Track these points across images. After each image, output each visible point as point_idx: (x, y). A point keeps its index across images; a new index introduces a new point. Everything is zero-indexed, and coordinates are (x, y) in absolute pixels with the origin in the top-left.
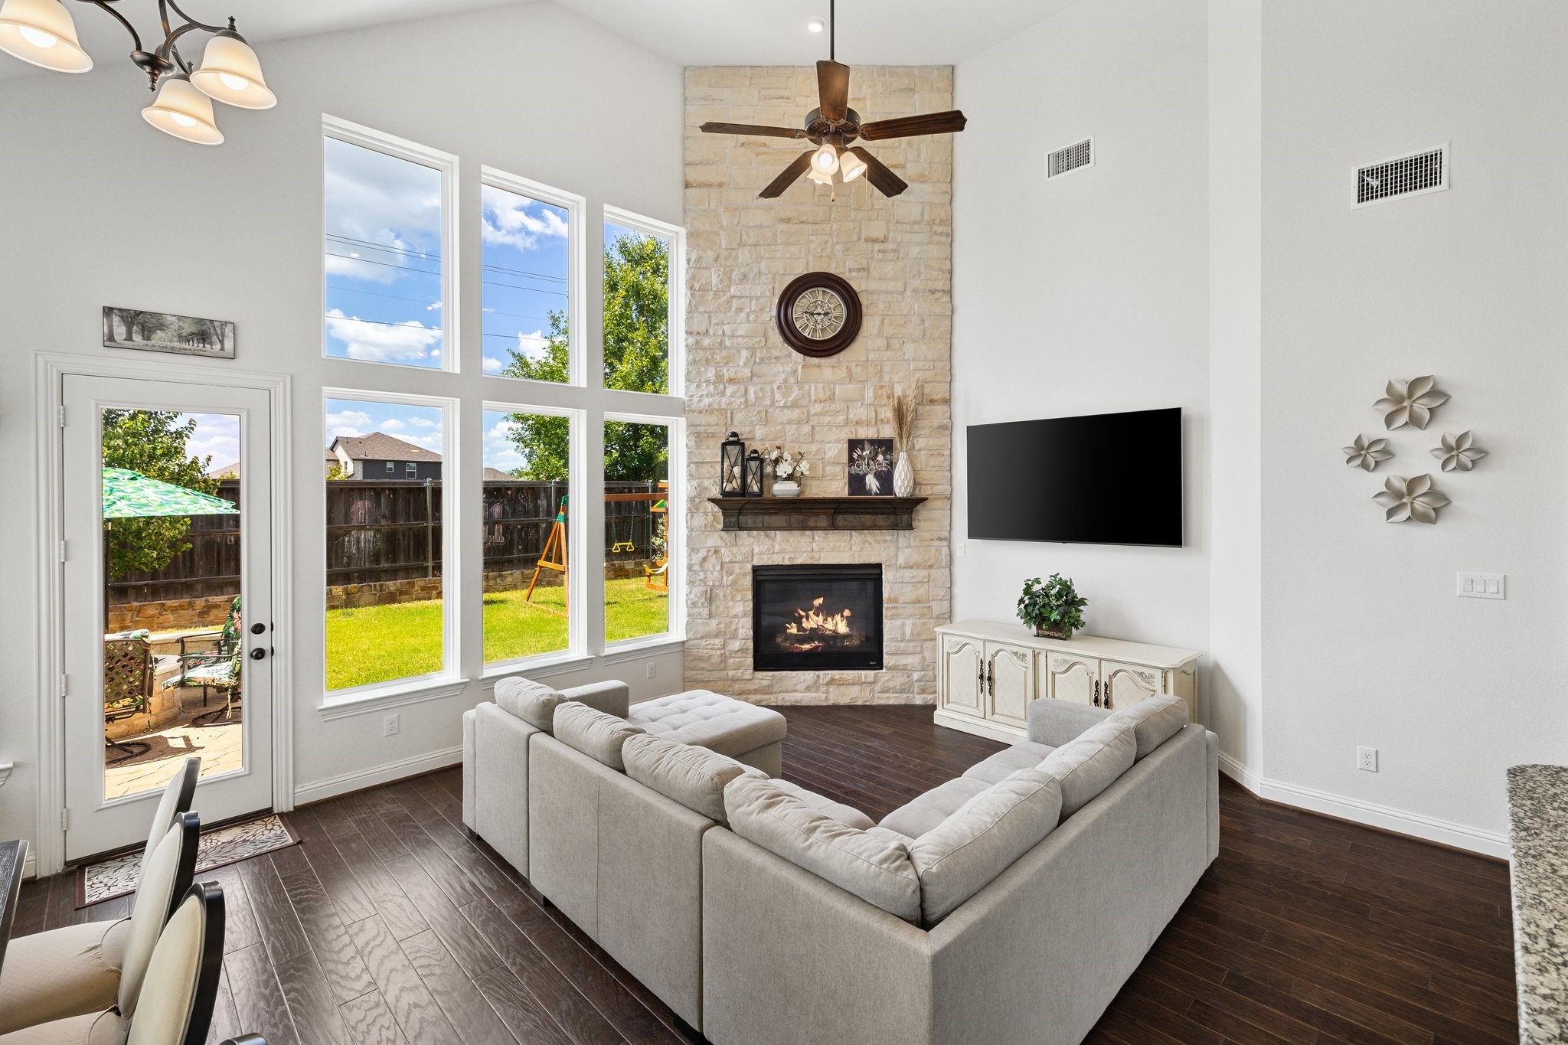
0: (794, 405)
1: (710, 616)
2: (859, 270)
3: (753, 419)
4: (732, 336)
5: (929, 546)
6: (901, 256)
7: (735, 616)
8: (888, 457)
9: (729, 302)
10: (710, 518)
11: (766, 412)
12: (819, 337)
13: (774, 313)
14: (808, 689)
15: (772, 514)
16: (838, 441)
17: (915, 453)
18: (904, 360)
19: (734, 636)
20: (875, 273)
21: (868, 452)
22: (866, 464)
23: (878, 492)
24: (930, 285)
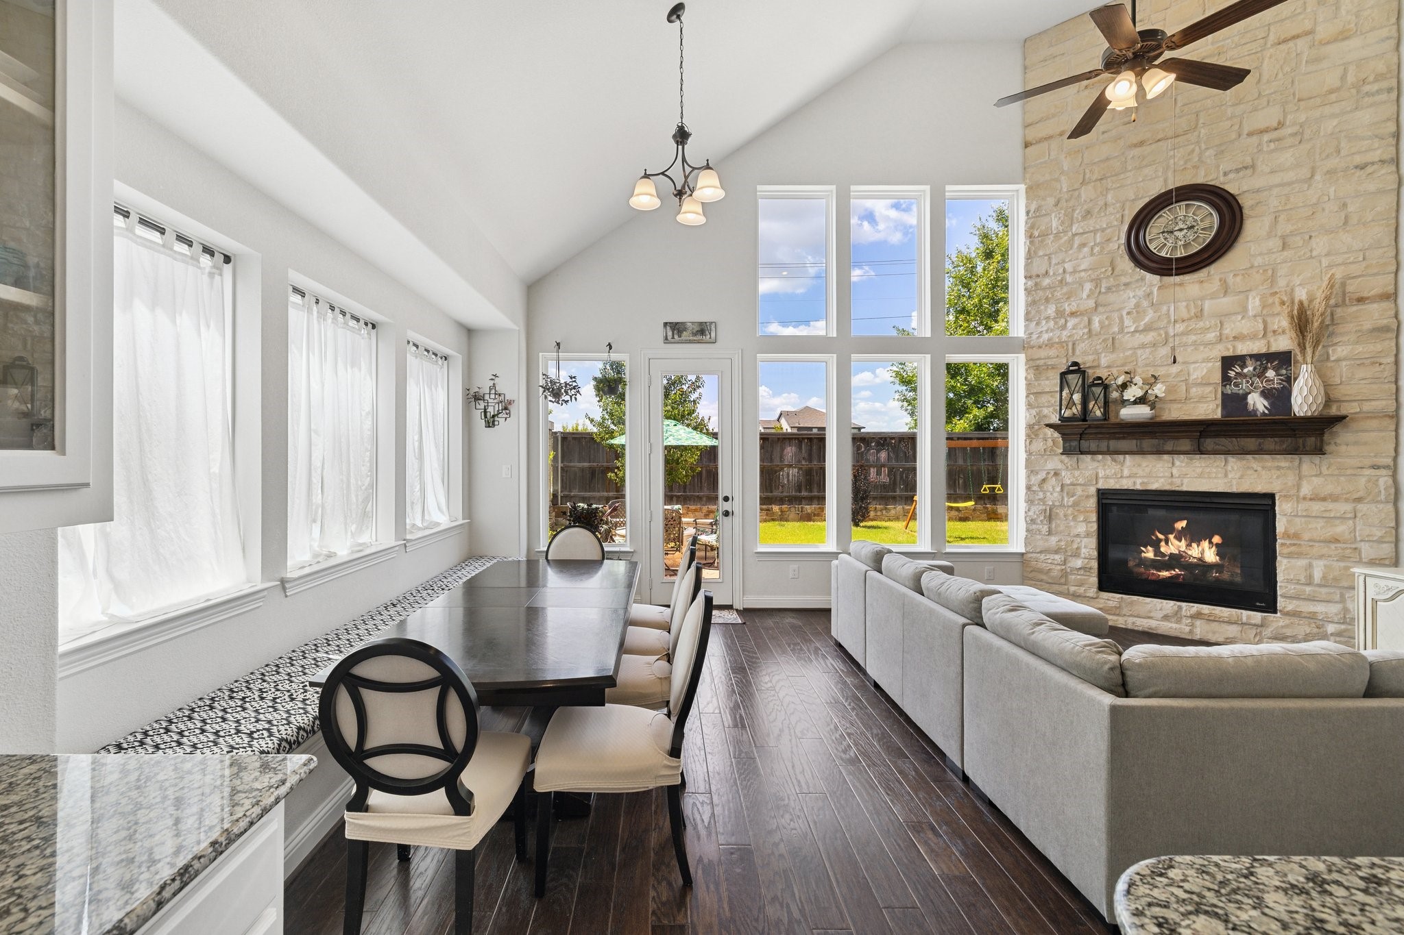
0: (1148, 329)
1: (1050, 533)
2: (1238, 171)
3: (1098, 347)
4: (1074, 272)
5: (1355, 475)
6: (1306, 136)
7: (1078, 536)
8: (1284, 372)
9: (1071, 241)
10: (1050, 443)
11: (1113, 339)
12: (1179, 254)
13: (1123, 240)
14: (1166, 618)
15: (1119, 438)
16: (1208, 360)
17: (1329, 364)
18: (1311, 257)
19: (1076, 554)
20: (1263, 168)
21: (1251, 369)
22: (1248, 382)
23: (1266, 412)
24: (1358, 160)
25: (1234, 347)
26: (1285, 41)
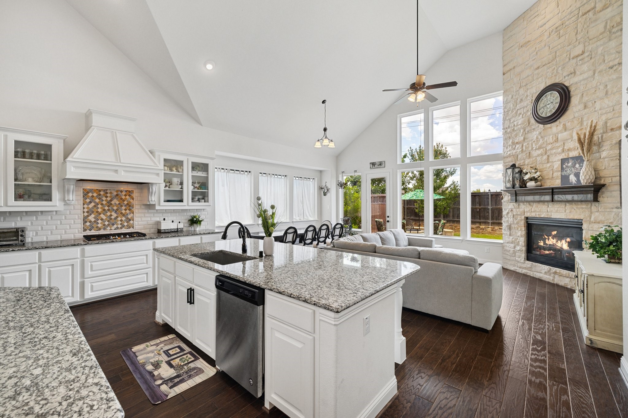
0: (539, 148)
1: (510, 235)
2: (568, 75)
3: (524, 156)
4: (517, 125)
5: (609, 211)
6: (593, 56)
7: (519, 237)
8: (582, 165)
9: (517, 112)
11: (529, 153)
12: (549, 115)
13: (531, 111)
14: (546, 273)
15: (528, 195)
16: (558, 160)
18: (595, 111)
19: (518, 245)
20: (578, 73)
21: (571, 164)
22: (570, 170)
23: (576, 183)
24: (611, 64)
25: (568, 154)
26: (585, 13)
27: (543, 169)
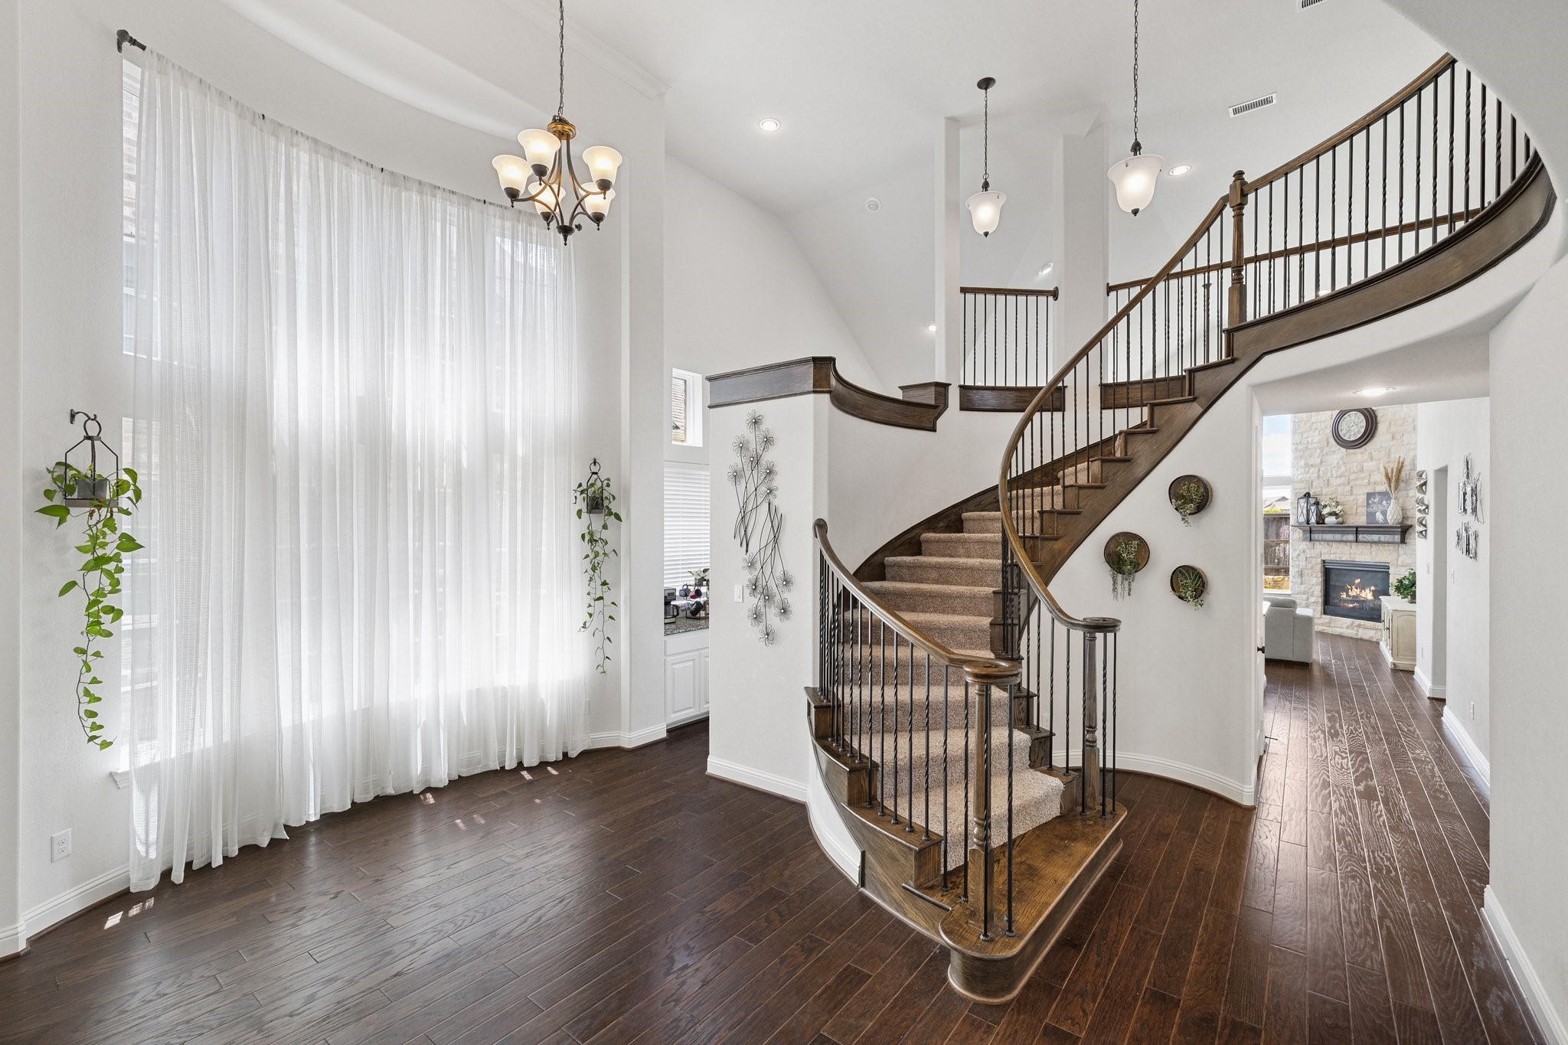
0: (1341, 476)
1: (1301, 584)
4: (1312, 443)
7: (1313, 585)
8: (1389, 502)
9: (1311, 426)
10: (1301, 535)
11: (1328, 480)
12: (1353, 439)
13: (1331, 429)
16: (1364, 493)
18: (1403, 445)
19: (1312, 595)
21: (1377, 499)
22: (1376, 506)
23: (1383, 522)
25: (1374, 488)
27: (1346, 502)
